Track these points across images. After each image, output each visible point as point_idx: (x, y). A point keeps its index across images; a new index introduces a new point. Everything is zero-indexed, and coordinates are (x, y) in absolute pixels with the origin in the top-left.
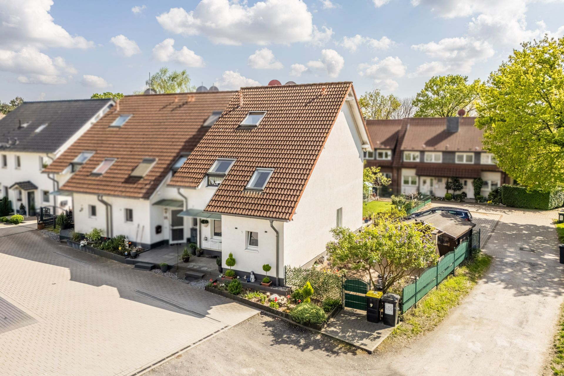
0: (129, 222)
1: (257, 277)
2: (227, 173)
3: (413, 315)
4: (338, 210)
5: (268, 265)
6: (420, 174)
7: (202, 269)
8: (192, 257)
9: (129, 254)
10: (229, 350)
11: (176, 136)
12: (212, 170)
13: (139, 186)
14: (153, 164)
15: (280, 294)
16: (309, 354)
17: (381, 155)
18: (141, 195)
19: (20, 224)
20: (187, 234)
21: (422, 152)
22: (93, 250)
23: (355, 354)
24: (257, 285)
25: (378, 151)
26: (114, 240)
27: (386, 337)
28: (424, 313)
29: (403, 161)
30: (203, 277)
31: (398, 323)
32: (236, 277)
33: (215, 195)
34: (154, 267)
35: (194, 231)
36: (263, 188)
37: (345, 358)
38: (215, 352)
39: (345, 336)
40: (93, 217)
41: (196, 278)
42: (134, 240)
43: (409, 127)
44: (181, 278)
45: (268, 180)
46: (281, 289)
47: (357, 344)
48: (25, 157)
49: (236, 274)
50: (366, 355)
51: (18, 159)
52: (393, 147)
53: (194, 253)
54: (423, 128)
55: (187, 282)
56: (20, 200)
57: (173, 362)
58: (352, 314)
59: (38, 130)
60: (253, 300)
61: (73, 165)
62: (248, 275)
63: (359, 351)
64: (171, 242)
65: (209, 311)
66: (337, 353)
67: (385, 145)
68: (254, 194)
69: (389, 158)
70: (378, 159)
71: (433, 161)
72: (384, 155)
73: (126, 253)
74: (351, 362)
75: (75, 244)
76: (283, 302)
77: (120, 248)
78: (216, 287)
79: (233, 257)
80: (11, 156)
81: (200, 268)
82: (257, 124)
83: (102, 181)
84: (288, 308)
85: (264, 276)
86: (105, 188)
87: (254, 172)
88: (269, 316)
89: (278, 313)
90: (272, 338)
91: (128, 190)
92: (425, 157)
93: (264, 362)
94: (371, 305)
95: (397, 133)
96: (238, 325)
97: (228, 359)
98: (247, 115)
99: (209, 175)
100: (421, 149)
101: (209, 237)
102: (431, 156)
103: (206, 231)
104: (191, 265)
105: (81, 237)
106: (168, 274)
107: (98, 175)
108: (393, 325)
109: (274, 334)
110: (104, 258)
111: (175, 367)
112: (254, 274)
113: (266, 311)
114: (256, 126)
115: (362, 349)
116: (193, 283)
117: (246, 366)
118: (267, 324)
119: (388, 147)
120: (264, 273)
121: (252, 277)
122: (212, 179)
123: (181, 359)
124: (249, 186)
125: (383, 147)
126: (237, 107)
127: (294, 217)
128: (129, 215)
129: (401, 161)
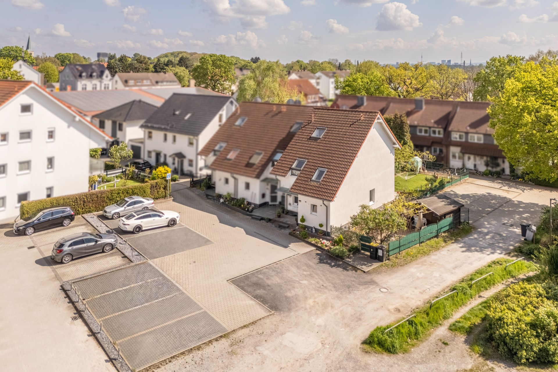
0: (247, 191)
1: (316, 230)
2: (302, 169)
3: (397, 258)
4: (371, 191)
5: (321, 224)
6: (463, 151)
7: (288, 222)
8: (283, 215)
9: (248, 210)
10: (299, 264)
11: (274, 137)
12: (293, 166)
13: (253, 170)
14: (261, 156)
15: (327, 240)
16: (334, 269)
17: (434, 132)
18: (254, 176)
19: (177, 182)
20: (279, 199)
21: (467, 133)
22: (227, 205)
23: (356, 271)
24: (316, 234)
25: (432, 129)
26: (239, 200)
27: (376, 266)
28: (404, 257)
29: (451, 140)
30: (288, 227)
31: (386, 261)
32: (305, 229)
33: (295, 182)
34: (262, 219)
35: (283, 197)
36: (320, 181)
37: (351, 273)
38: (292, 264)
39: (354, 264)
40: (227, 185)
41: (284, 228)
42: (250, 200)
43: (459, 109)
44: (276, 227)
45: (324, 176)
46: (328, 238)
47: (359, 268)
48: (179, 137)
49: (306, 227)
50: (362, 273)
51: (174, 138)
52: (444, 126)
53: (283, 212)
54: (470, 111)
55: (280, 229)
56: (174, 164)
57: (275, 266)
58: (363, 254)
59: (187, 117)
60: (313, 242)
61: (215, 151)
62: (312, 228)
63: (358, 271)
64: (270, 203)
65: (289, 245)
66: (348, 270)
67: (438, 124)
68: (315, 184)
69: (441, 136)
70: (432, 135)
71: (476, 141)
72: (437, 133)
73: (246, 209)
74: (354, 275)
75: (216, 200)
76: (328, 245)
77: (242, 206)
78: (294, 233)
79: (304, 218)
80: (170, 135)
81: (287, 221)
82: (321, 137)
83: (232, 164)
84: (330, 248)
85: (320, 230)
86: (235, 169)
87: (316, 170)
88: (320, 251)
89: (324, 250)
90: (318, 261)
91: (248, 171)
92: (469, 137)
93: (314, 270)
94: (372, 250)
95: (449, 114)
96: (304, 253)
97: (298, 268)
98: (315, 129)
99: (293, 169)
100: (465, 130)
101: (292, 203)
102: (474, 137)
103: (290, 200)
104: (281, 220)
105: (220, 196)
106: (269, 224)
107: (230, 160)
108: (382, 261)
109: (320, 259)
110: (233, 211)
111: (276, 268)
112: (314, 228)
113: (318, 248)
114: (320, 138)
115: (361, 270)
116: (283, 230)
117: (306, 271)
118: (317, 254)
119: (440, 126)
120: (319, 228)
121: (314, 230)
122: (294, 171)
123: (278, 265)
124: (314, 178)
125: (436, 126)
126: (310, 123)
127: (335, 199)
128: (247, 186)
129: (449, 139)
